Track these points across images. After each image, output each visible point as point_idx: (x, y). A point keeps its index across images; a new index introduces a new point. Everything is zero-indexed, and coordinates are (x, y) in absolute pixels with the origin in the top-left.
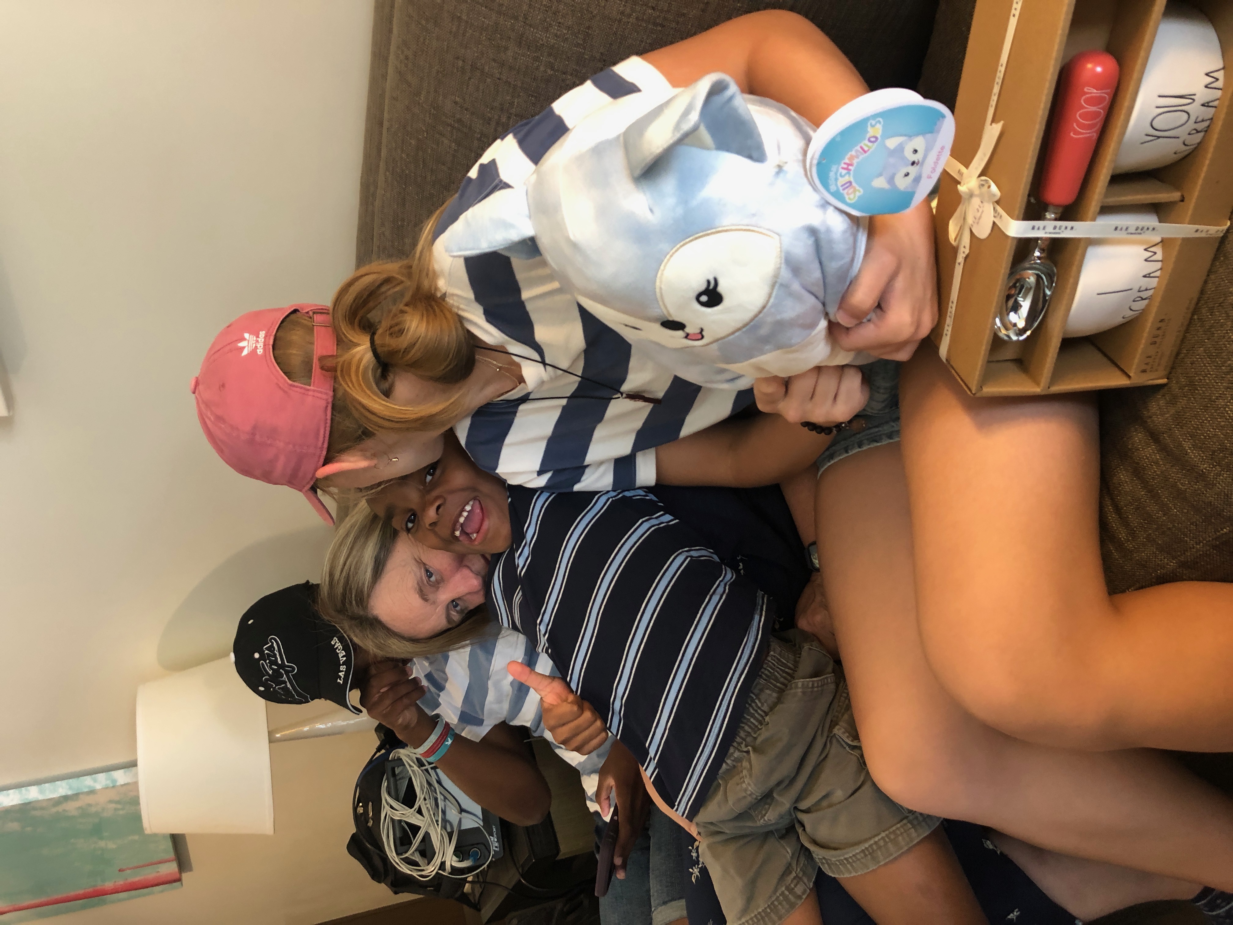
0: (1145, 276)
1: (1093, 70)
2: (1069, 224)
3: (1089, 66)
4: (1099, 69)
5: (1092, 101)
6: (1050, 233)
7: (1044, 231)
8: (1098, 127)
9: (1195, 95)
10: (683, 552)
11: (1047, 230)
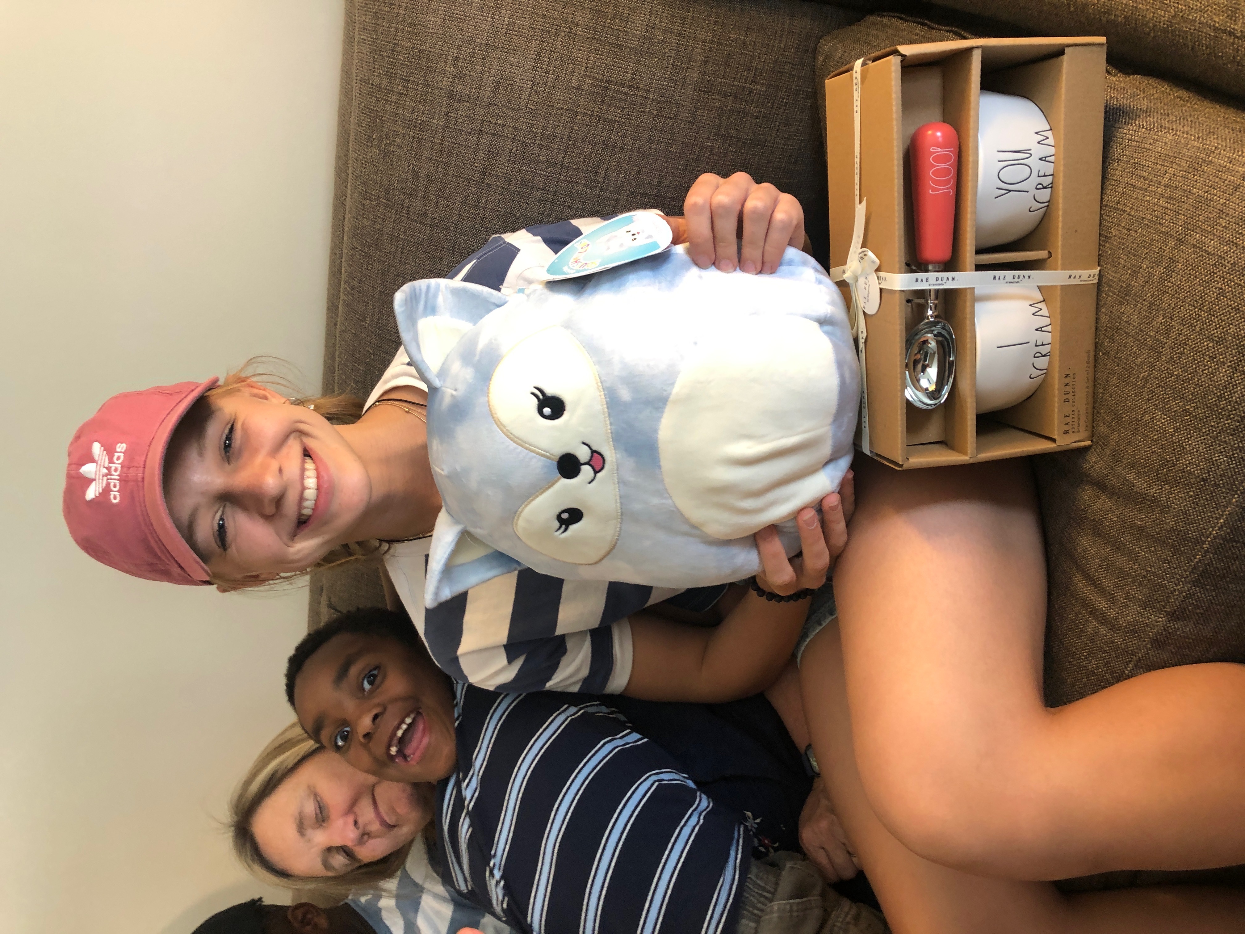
0: (1037, 330)
1: (934, 135)
2: (950, 275)
3: (930, 132)
4: (939, 134)
5: (940, 159)
6: (934, 285)
7: (928, 283)
8: (953, 182)
9: (1030, 150)
10: (650, 775)
11: (930, 281)
